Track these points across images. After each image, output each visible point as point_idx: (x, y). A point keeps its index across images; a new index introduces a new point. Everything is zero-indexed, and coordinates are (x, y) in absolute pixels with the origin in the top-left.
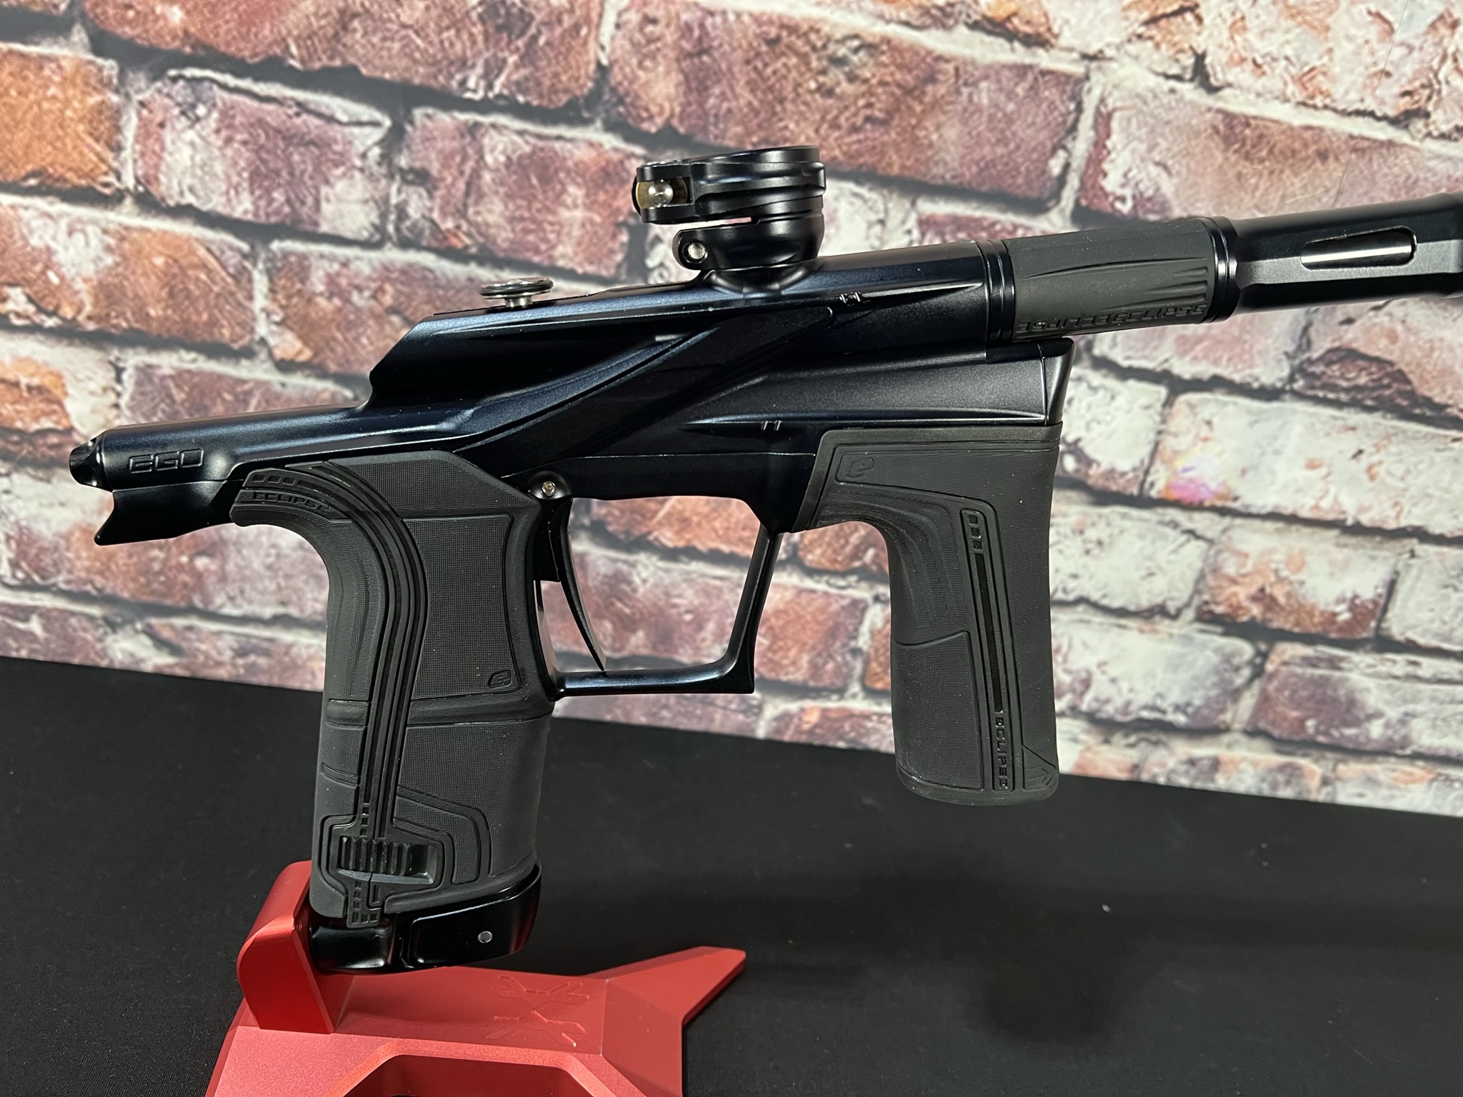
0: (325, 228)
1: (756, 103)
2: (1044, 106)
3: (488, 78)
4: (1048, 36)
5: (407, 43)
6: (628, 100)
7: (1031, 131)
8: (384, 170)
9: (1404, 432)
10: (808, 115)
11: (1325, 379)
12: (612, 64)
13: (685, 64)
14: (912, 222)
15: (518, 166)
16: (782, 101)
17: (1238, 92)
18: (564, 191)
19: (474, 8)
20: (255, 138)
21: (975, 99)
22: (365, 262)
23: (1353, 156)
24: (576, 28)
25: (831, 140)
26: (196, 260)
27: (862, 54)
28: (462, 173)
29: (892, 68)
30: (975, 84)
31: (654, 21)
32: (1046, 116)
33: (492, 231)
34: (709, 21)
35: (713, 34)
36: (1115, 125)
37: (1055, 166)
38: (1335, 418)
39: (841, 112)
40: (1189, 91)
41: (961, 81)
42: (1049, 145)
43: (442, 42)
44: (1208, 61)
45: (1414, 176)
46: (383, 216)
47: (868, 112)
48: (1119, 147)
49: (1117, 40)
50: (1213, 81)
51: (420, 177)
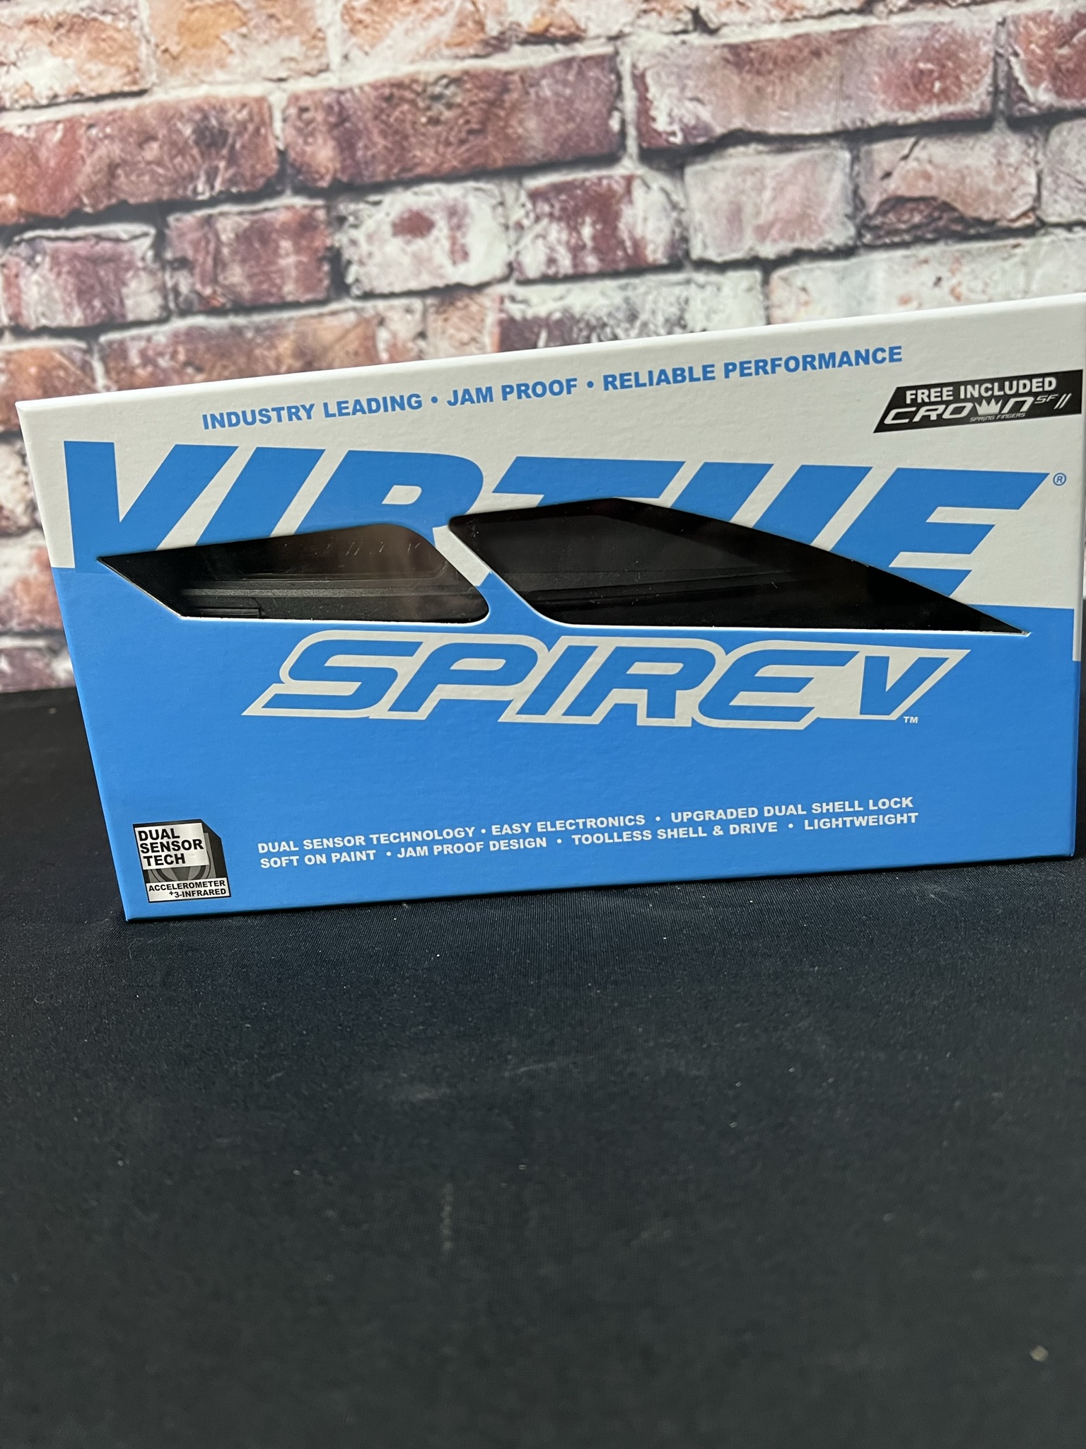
0: (131, 317)
1: (390, 145)
2: (592, 84)
3: (210, 182)
4: (578, 33)
5: (153, 173)
6: (304, 169)
7: (587, 106)
8: (156, 266)
9: (969, 252)
10: (428, 142)
11: (886, 227)
12: (287, 146)
13: (336, 133)
14: (523, 197)
15: (243, 237)
16: (406, 137)
17: (733, 28)
18: (278, 247)
19: (189, 138)
20: (74, 267)
21: (541, 94)
22: (161, 334)
23: (840, 47)
24: (257, 130)
25: (449, 156)
26: (54, 364)
27: (452, 89)
28: (208, 253)
29: (475, 91)
30: (536, 84)
31: (305, 110)
32: (595, 90)
33: (238, 289)
34: (343, 98)
35: (347, 105)
36: (649, 80)
37: (615, 124)
38: (906, 257)
39: (449, 133)
40: (696, 39)
41: (527, 85)
42: (604, 110)
43: (174, 167)
44: (702, 12)
45: (892, 47)
46: (165, 298)
47: (467, 127)
48: (658, 95)
49: (629, 19)
50: (712, 26)
51: (183, 263)
